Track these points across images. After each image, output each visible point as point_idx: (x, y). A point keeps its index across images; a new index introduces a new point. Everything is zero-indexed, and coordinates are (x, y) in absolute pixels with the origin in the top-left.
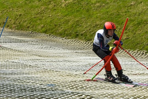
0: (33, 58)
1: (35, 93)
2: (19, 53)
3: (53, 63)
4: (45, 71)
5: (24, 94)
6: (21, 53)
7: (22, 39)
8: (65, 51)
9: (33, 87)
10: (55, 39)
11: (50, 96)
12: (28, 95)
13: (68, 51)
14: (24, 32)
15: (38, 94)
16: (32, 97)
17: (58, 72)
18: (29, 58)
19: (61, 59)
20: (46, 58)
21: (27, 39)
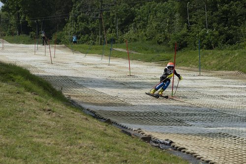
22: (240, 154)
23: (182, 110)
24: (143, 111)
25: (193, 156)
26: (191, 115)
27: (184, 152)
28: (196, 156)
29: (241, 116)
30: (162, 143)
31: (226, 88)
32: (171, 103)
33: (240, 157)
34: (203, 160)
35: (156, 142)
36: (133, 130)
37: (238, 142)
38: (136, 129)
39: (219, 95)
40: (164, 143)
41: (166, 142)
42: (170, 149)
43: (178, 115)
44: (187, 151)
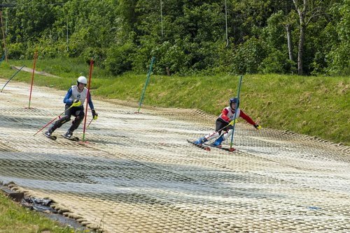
0: (288, 171)
1: (288, 217)
2: (265, 162)
3: (320, 180)
4: (306, 189)
5: (271, 217)
6: (268, 162)
7: (270, 141)
8: (339, 164)
9: (286, 209)
10: (323, 144)
11: (313, 222)
12: (278, 219)
13: (343, 164)
14: (275, 132)
15: (294, 219)
16: (284, 222)
17: (325, 192)
18: (281, 171)
19: (331, 175)
20: (307, 172)
21: (278, 142)
22: (149, 223)
23: (92, 161)
24: (30, 160)
25: (77, 221)
26: (103, 168)
27: (67, 216)
28: (80, 222)
29: (178, 173)
30: (38, 203)
31: (172, 133)
32: (78, 151)
33: (147, 226)
34: (89, 227)
35: (29, 201)
36: (4, 183)
37: (155, 208)
38: (7, 183)
39: (157, 142)
40: (41, 203)
41: (45, 201)
42: (48, 211)
43: (83, 167)
44: (70, 214)
